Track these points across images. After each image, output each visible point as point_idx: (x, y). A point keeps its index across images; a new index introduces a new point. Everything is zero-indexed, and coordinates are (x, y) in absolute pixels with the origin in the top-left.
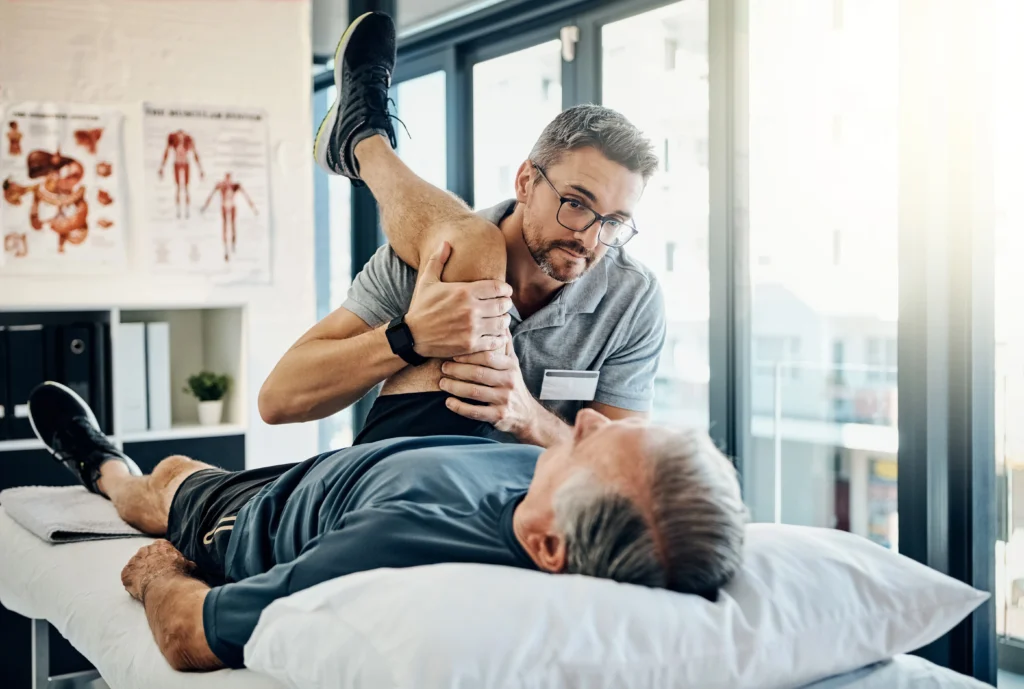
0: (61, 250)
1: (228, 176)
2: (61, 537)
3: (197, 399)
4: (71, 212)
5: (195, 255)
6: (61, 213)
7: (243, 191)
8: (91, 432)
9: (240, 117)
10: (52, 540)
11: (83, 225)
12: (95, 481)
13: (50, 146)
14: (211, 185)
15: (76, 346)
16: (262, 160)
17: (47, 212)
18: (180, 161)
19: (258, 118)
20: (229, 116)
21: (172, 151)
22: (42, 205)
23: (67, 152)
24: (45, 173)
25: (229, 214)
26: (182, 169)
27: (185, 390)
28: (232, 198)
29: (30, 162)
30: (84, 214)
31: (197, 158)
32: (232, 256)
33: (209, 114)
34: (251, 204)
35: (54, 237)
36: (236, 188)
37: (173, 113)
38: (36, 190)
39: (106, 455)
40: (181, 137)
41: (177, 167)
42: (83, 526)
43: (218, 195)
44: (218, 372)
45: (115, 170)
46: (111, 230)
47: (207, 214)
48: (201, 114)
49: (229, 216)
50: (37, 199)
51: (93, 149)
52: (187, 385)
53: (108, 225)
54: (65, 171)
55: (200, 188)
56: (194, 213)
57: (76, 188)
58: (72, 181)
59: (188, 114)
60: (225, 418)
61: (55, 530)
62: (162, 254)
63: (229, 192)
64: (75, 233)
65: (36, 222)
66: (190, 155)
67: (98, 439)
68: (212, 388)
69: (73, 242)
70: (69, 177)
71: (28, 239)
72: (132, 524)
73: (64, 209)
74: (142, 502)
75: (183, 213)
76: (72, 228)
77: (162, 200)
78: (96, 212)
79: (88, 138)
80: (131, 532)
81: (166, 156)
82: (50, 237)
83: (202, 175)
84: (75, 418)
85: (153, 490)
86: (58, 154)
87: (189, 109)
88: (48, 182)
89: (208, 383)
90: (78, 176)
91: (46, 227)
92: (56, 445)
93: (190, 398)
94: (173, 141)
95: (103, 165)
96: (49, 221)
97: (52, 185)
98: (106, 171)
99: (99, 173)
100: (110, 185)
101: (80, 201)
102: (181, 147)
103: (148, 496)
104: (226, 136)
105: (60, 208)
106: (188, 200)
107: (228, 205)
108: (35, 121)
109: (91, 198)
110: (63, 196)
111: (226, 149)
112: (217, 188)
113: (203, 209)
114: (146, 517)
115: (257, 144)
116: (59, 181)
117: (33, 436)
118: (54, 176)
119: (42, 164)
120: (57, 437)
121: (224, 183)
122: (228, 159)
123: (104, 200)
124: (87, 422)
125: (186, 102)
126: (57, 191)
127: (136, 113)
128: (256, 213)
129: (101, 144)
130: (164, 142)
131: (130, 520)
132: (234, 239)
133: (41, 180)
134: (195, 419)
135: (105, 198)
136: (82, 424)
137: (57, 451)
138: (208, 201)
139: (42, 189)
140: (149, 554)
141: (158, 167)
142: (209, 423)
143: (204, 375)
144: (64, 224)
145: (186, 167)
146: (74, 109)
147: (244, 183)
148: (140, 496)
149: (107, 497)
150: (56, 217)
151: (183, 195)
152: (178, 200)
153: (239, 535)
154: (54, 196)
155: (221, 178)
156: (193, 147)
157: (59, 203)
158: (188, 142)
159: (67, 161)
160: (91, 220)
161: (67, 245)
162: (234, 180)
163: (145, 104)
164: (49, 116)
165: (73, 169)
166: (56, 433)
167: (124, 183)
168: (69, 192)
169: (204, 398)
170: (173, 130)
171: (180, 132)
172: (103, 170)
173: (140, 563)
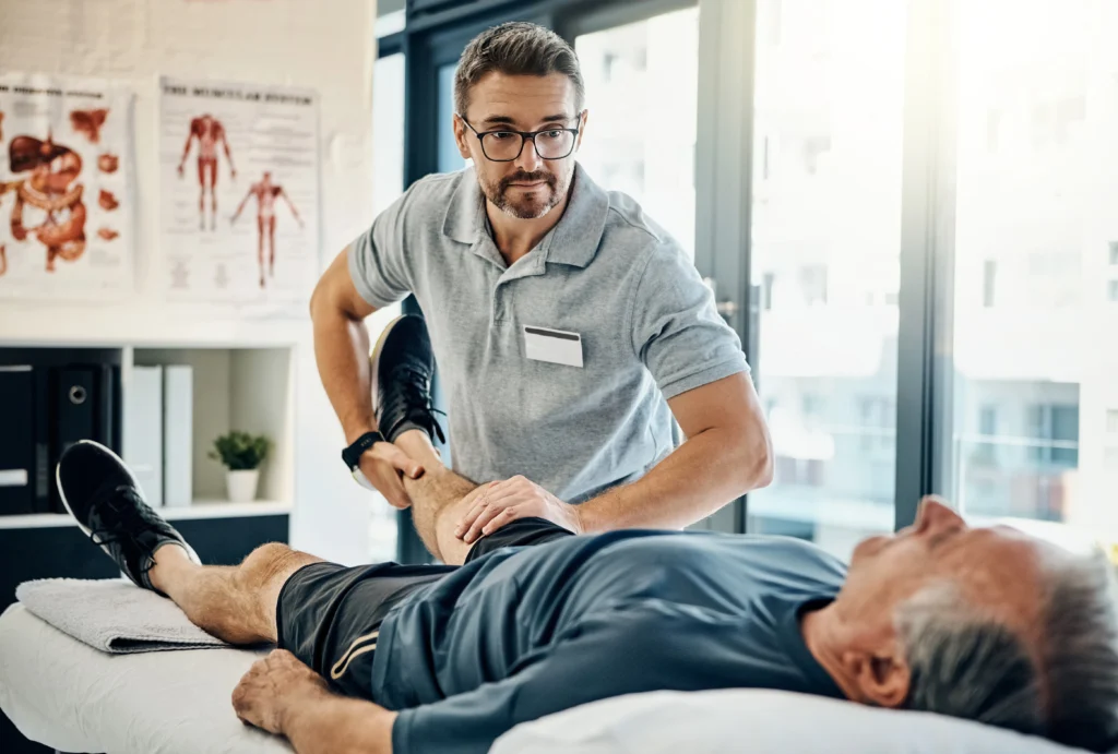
0: (50, 268)
1: (267, 175)
2: (122, 645)
3: (226, 468)
4: (64, 218)
5: (221, 278)
6: (51, 218)
7: (285, 197)
8: (139, 506)
9: (284, 99)
10: (111, 650)
11: (79, 236)
12: (146, 571)
13: (39, 130)
14: (246, 188)
15: (76, 395)
16: (311, 156)
17: (33, 217)
18: (205, 154)
19: (307, 101)
20: (269, 97)
21: (195, 142)
22: (27, 207)
23: (60, 140)
24: (32, 167)
25: (267, 225)
26: (207, 165)
27: (212, 456)
28: (271, 204)
29: (13, 150)
30: (81, 220)
31: (227, 151)
32: (268, 280)
33: (245, 93)
34: (295, 213)
35: (43, 250)
36: (276, 191)
37: (198, 92)
38: (19, 187)
39: (160, 537)
40: (208, 124)
41: (201, 162)
42: (147, 632)
43: (253, 201)
44: (254, 433)
45: (122, 163)
46: (116, 241)
47: (238, 225)
48: (233, 94)
49: (267, 229)
50: (21, 200)
51: (94, 137)
52: (213, 449)
53: (111, 235)
54: (57, 164)
55: (230, 192)
56: (222, 223)
57: (71, 187)
58: (67, 177)
59: (218, 94)
60: (261, 493)
61: (116, 637)
62: (180, 276)
63: (268, 197)
64: (69, 246)
65: (18, 231)
66: (219, 148)
67: (149, 516)
68: (245, 453)
69: (66, 258)
70: (62, 172)
71: (8, 252)
72: (210, 632)
73: (55, 213)
74: (226, 603)
75: (208, 224)
76: (65, 239)
77: (181, 205)
78: (96, 218)
79: (88, 122)
80: (209, 642)
81: (188, 148)
82: (36, 250)
83: (233, 173)
84: (118, 489)
85: (244, 586)
86: (50, 141)
87: (220, 87)
88: (36, 178)
89: (243, 446)
90: (74, 171)
91: (32, 236)
92: (94, 524)
93: (218, 465)
94: (197, 128)
95: (106, 157)
96: (36, 229)
97: (41, 182)
98: (110, 165)
99: (101, 168)
100: (115, 183)
101: (76, 204)
102: (207, 137)
103: (234, 594)
104: (265, 123)
105: (50, 212)
106: (214, 206)
107: (266, 213)
108: (20, 96)
109: (90, 200)
110: (54, 197)
111: (265, 140)
112: (253, 190)
113: (234, 219)
114: (231, 622)
115: (305, 135)
116: (49, 176)
117: (63, 511)
118: (44, 171)
119: (28, 154)
120: (95, 513)
121: (261, 185)
122: (268, 155)
123: (107, 204)
124: (135, 493)
125: (214, 77)
126: (47, 190)
127: (150, 90)
128: (302, 225)
129: (104, 131)
130: (186, 130)
131: (205, 624)
132: (272, 258)
133: (26, 175)
134: (223, 494)
135: (109, 201)
136: (129, 495)
137: (95, 531)
138: (241, 208)
139: (28, 186)
140: (270, 670)
141: (178, 162)
142: (241, 498)
143: (233, 435)
144: (55, 234)
145: (214, 163)
146: (71, 83)
147: (287, 185)
148: (222, 595)
149: (164, 595)
150: (45, 225)
151: (208, 199)
152: (202, 205)
153: (386, 658)
154: (42, 197)
155: (258, 178)
156: (223, 137)
157: (49, 205)
158: (217, 130)
159: (61, 151)
160: (90, 229)
161: (58, 261)
162: (275, 181)
163: (163, 79)
164: (39, 91)
165: (69, 161)
166: (93, 508)
167: (134, 182)
168: (62, 191)
169: (235, 467)
170: (198, 114)
171: (207, 117)
172: (106, 163)
173: (260, 682)
